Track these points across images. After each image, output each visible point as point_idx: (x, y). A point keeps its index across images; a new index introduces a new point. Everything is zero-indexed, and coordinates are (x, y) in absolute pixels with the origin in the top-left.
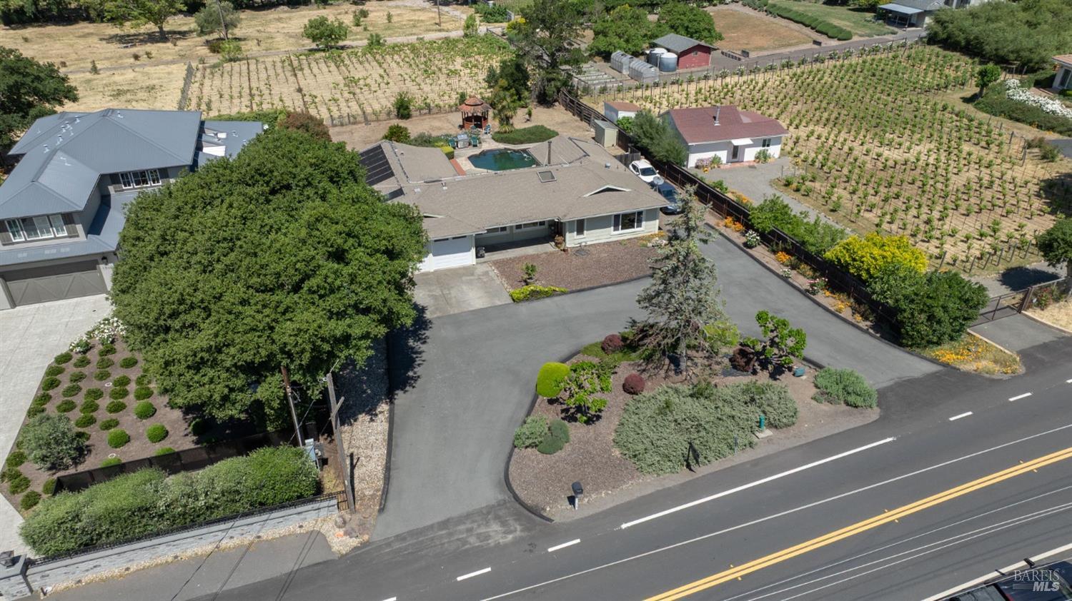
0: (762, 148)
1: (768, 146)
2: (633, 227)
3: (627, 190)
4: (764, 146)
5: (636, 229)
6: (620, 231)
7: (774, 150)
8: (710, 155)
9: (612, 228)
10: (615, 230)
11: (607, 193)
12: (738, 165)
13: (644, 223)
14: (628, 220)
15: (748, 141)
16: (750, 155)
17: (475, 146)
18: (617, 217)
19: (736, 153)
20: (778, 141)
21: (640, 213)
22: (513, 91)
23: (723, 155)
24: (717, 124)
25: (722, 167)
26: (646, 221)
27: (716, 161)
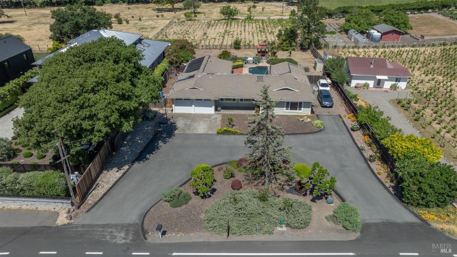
0: (395, 82)
1: (399, 81)
2: (297, 110)
3: (297, 91)
4: (396, 81)
5: (298, 111)
6: (289, 111)
7: (402, 85)
8: (363, 82)
9: (285, 108)
10: (286, 109)
11: (286, 90)
12: (379, 89)
13: (302, 109)
14: (294, 106)
15: (386, 77)
16: (387, 85)
17: (256, 64)
18: (288, 103)
19: (379, 83)
20: (404, 80)
21: (301, 103)
22: (287, 42)
23: (371, 83)
24: (372, 67)
25: (369, 89)
26: (304, 107)
27: (366, 86)
